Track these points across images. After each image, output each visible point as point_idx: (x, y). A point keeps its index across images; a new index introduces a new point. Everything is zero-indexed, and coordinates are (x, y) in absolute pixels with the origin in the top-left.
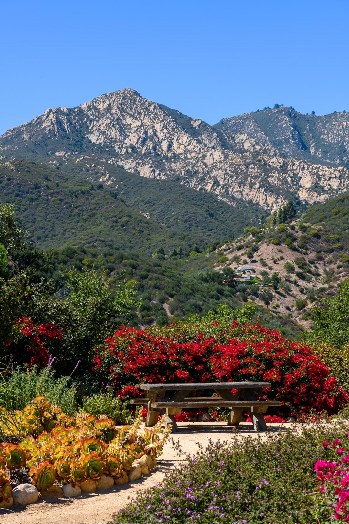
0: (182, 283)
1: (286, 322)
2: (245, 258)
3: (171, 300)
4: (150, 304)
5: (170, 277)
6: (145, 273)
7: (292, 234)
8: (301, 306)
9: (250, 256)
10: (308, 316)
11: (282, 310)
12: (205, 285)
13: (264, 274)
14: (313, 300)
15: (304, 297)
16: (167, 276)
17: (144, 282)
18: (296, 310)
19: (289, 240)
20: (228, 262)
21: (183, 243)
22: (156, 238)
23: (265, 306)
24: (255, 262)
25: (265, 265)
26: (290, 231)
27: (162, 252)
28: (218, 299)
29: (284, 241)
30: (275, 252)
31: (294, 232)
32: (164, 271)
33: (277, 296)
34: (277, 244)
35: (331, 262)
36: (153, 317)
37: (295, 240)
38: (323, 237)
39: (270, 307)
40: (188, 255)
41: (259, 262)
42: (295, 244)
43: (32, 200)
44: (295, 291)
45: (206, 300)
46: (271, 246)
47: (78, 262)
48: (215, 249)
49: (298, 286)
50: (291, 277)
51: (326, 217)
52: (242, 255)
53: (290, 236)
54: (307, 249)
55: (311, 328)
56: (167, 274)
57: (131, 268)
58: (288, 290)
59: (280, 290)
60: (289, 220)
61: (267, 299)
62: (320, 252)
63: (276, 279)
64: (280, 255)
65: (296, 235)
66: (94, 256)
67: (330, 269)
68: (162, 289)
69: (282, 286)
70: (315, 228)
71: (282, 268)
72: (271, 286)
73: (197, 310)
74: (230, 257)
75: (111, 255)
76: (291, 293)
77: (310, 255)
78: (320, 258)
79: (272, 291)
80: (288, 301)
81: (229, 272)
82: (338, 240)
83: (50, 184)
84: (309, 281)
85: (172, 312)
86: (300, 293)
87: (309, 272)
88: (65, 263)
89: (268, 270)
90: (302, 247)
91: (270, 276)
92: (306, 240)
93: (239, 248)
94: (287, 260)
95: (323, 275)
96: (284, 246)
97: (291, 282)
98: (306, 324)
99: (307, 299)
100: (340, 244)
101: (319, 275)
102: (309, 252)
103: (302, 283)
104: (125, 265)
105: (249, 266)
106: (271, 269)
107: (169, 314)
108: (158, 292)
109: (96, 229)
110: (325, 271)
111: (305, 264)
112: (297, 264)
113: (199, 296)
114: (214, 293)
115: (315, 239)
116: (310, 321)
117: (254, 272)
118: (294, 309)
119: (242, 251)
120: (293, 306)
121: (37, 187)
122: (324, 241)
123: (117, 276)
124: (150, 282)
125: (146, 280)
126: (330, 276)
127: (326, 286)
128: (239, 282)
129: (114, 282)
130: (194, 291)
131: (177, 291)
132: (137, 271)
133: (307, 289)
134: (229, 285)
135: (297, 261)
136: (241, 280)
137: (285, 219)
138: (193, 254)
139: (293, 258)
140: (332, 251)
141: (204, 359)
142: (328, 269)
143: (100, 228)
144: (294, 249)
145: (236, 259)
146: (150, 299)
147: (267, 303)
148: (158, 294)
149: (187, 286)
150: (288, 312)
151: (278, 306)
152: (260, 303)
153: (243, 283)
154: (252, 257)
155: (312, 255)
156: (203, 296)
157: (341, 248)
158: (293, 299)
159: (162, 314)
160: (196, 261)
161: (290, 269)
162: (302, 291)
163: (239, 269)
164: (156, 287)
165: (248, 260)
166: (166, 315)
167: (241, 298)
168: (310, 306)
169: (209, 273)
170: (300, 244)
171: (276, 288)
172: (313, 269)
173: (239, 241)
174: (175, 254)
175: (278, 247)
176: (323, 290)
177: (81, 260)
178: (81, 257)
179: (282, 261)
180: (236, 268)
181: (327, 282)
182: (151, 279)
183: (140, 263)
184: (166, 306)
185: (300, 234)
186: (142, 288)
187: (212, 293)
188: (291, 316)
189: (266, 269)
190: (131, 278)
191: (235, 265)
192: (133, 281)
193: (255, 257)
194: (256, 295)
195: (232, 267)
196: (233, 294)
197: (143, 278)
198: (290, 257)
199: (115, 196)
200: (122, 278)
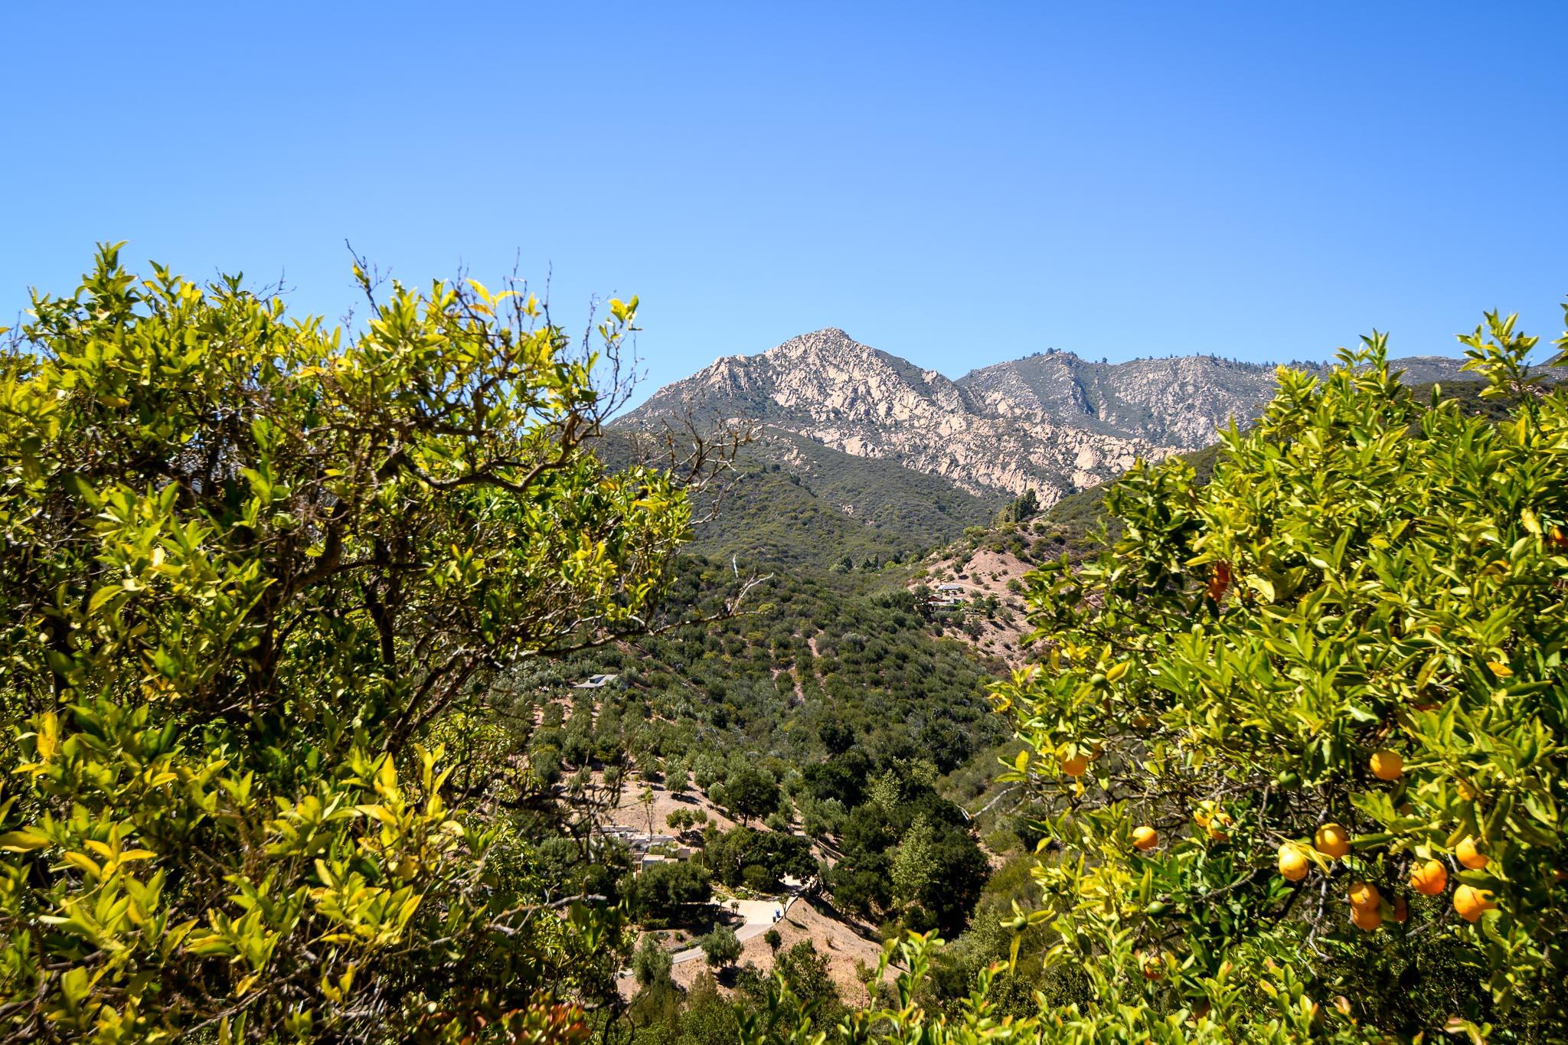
0: (842, 608)
1: (997, 666)
2: (951, 572)
3: (822, 632)
4: (791, 639)
5: (824, 599)
6: (788, 594)
7: (1024, 537)
8: (1027, 643)
9: (959, 570)
10: (1033, 658)
11: (997, 648)
12: (879, 611)
13: (976, 595)
15: (1032, 630)
16: (821, 598)
17: (786, 606)
18: (1019, 649)
19: (1018, 546)
20: (926, 578)
22: (852, 542)
23: (971, 643)
24: (965, 577)
25: (978, 582)
26: (1020, 532)
27: (848, 563)
28: (894, 631)
29: (1010, 548)
30: (996, 564)
31: (1026, 535)
32: (818, 591)
33: (992, 627)
34: (998, 552)
36: (792, 657)
37: (1027, 545)
38: (1069, 542)
39: (980, 645)
40: (882, 567)
41: (970, 578)
42: (1026, 551)
44: (1021, 621)
46: (991, 554)
47: (693, 577)
48: (921, 558)
50: (1016, 600)
52: (949, 567)
53: (1019, 540)
56: (820, 595)
57: (768, 587)
58: (1009, 620)
59: (998, 619)
60: (1029, 516)
61: (976, 632)
63: (994, 605)
64: (1003, 567)
65: (1029, 538)
66: (719, 568)
68: (810, 616)
69: (1001, 614)
70: (1058, 528)
71: (1004, 587)
72: (984, 613)
74: (931, 570)
75: (743, 567)
76: (1014, 623)
79: (984, 622)
80: (1009, 635)
81: (924, 592)
82: (1091, 547)
85: (820, 651)
86: (1027, 624)
89: (982, 591)
90: (1037, 557)
91: (985, 599)
92: (1043, 547)
93: (946, 558)
94: (1012, 575)
96: (1009, 556)
97: (1015, 608)
100: (1093, 552)
104: (761, 583)
105: (957, 584)
106: (987, 588)
107: (815, 653)
108: (803, 620)
109: (765, 529)
112: (1027, 581)
114: (889, 623)
115: (1057, 545)
117: (962, 592)
118: (1015, 648)
119: (949, 562)
120: (1015, 643)
122: (1070, 547)
123: (747, 598)
124: (794, 607)
125: (789, 603)
128: (938, 608)
129: (743, 606)
130: (859, 620)
131: (831, 620)
132: (777, 591)
134: (922, 612)
136: (941, 603)
137: (1023, 515)
138: (890, 565)
139: (1022, 572)
144: (1024, 560)
145: (939, 573)
146: (791, 632)
147: (975, 639)
148: (804, 624)
149: (849, 613)
150: (1008, 652)
151: (992, 643)
152: (963, 638)
153: (943, 608)
154: (962, 571)
156: (871, 627)
158: (1015, 632)
159: (804, 654)
160: (888, 576)
161: (1016, 588)
162: (1030, 622)
163: (940, 587)
164: (802, 614)
165: (956, 576)
166: (810, 655)
167: (934, 631)
168: (1038, 643)
169: (897, 593)
170: (1034, 552)
171: (990, 616)
174: (867, 564)
175: (1000, 556)
177: (698, 574)
178: (699, 569)
179: (1005, 577)
180: (936, 587)
182: (795, 603)
183: (783, 578)
184: (812, 642)
185: (1036, 537)
186: (782, 614)
187: (887, 623)
188: (1010, 657)
189: (980, 589)
190: (767, 600)
191: (936, 582)
192: (770, 605)
193: (966, 570)
194: (960, 625)
195: (931, 585)
196: (921, 625)
197: (785, 600)
198: (1019, 572)
199: (795, 483)
200: (754, 600)
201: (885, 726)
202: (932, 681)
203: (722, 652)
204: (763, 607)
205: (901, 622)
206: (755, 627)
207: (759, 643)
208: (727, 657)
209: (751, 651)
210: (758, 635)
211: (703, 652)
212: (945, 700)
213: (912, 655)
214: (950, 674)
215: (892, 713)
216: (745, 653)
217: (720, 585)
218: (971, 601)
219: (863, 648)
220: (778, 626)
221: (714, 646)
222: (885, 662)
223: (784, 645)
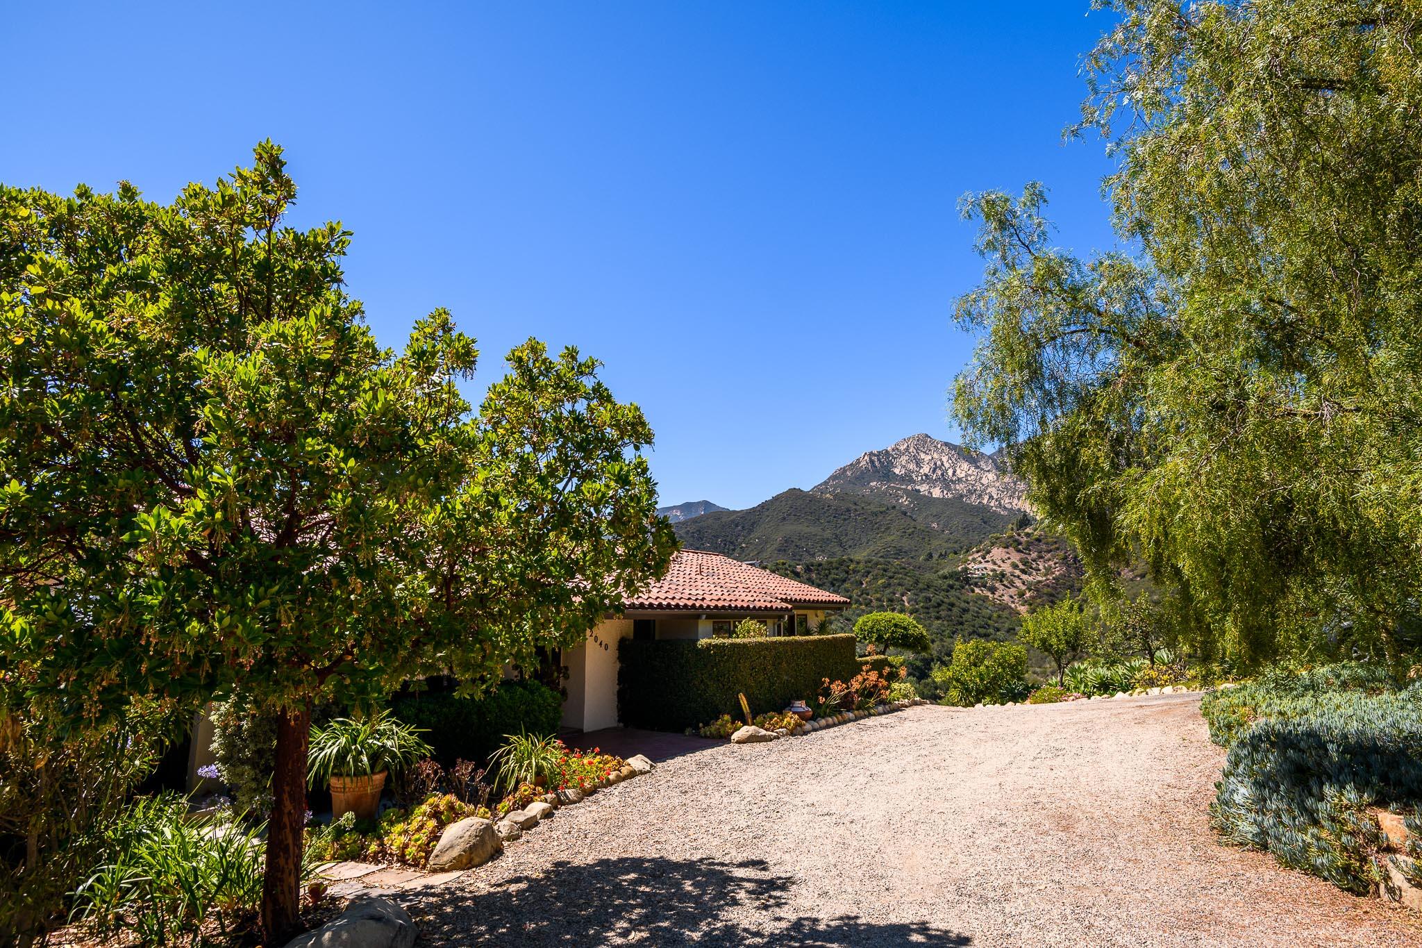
0: (920, 580)
1: (1004, 607)
2: (980, 559)
3: (910, 593)
4: (894, 597)
6: (892, 574)
7: (1019, 540)
8: (1021, 595)
9: (984, 558)
10: (1025, 602)
11: (1006, 598)
12: (941, 581)
13: (994, 570)
14: (1030, 590)
15: (1024, 588)
16: (909, 576)
17: (891, 580)
18: (1017, 598)
19: (1015, 544)
20: (966, 562)
21: (955, 546)
22: (935, 543)
23: (991, 595)
24: (988, 561)
25: (995, 563)
26: (1017, 537)
27: (930, 556)
28: (948, 591)
29: (1011, 545)
30: (1004, 554)
31: (1020, 538)
32: (907, 573)
33: (1002, 587)
34: (1005, 548)
35: (1049, 560)
36: (895, 606)
37: (1020, 544)
38: (1044, 541)
39: (996, 596)
40: (947, 555)
41: (990, 562)
42: (1020, 546)
43: (845, 520)
44: (1018, 583)
45: (938, 593)
46: (1001, 549)
49: (1021, 579)
50: (1015, 572)
52: (979, 556)
53: (1016, 541)
54: (1030, 550)
57: (882, 571)
58: (1012, 583)
59: (1005, 583)
60: (1024, 527)
61: (993, 590)
62: (1041, 552)
63: (1003, 575)
64: (1008, 555)
65: (1022, 539)
66: (858, 563)
67: (1048, 565)
68: (904, 586)
69: (1008, 580)
70: (1037, 533)
71: (1009, 565)
72: (998, 580)
73: (928, 601)
74: (970, 558)
76: (1014, 584)
77: (1032, 555)
78: (1040, 557)
79: (999, 584)
80: (1013, 591)
81: (966, 569)
82: (1056, 543)
83: (858, 507)
84: (1030, 575)
86: (1021, 585)
87: (1032, 567)
88: (837, 569)
90: (1026, 549)
91: (998, 572)
92: (1029, 544)
93: (978, 552)
94: (1013, 559)
95: (1042, 570)
96: (1011, 549)
97: (1015, 576)
98: (1022, 608)
99: (1027, 589)
100: (1057, 545)
101: (1039, 570)
102: (1031, 552)
103: (1024, 577)
104: (879, 569)
105: (984, 565)
106: (999, 566)
107: (906, 604)
108: (900, 588)
109: (889, 539)
110: (1044, 566)
111: (1028, 562)
112: (1021, 562)
113: (932, 590)
115: (1037, 542)
116: (1027, 606)
117: (986, 569)
118: (1015, 597)
119: (980, 554)
120: (1015, 595)
121: (848, 510)
122: (1044, 543)
123: (872, 577)
125: (893, 579)
126: (1049, 570)
127: (1043, 578)
128: (973, 578)
129: (870, 582)
130: (928, 587)
131: (914, 587)
132: (887, 573)
133: (1027, 581)
134: (963, 580)
135: (1021, 560)
136: (975, 575)
137: (1021, 527)
138: (951, 556)
139: (1018, 558)
140: (1051, 551)
142: (1046, 565)
143: (892, 538)
144: (1019, 551)
145: (974, 560)
146: (894, 594)
147: (993, 593)
149: (924, 583)
150: (1010, 599)
151: (1003, 595)
152: (987, 593)
153: (976, 578)
154: (986, 558)
155: (1034, 555)
156: (936, 590)
157: (1058, 549)
158: (1015, 589)
159: (901, 604)
160: (950, 562)
161: (1015, 566)
162: (1024, 583)
163: (974, 567)
164: (900, 584)
165: (983, 561)
166: (904, 605)
167: (969, 590)
168: (1028, 595)
169: (949, 571)
170: (1024, 546)
171: (1001, 581)
172: (1034, 566)
174: (941, 555)
175: (1006, 550)
176: (1040, 582)
177: (848, 567)
179: (1009, 560)
181: (1045, 575)
182: (896, 579)
183: (890, 567)
184: (905, 598)
185: (1025, 539)
186: (889, 584)
187: (945, 587)
188: (1013, 602)
189: (996, 567)
190: (882, 578)
191: (973, 564)
192: (884, 580)
193: (988, 557)
194: (985, 587)
195: (970, 566)
196: (963, 587)
197: (891, 578)
198: (1016, 557)
199: (905, 514)
200: (875, 578)
201: (942, 640)
202: (967, 616)
203: (861, 604)
204: (880, 582)
205: (951, 587)
206: (877, 592)
207: (878, 600)
208: (863, 607)
209: (875, 603)
210: (878, 595)
211: (851, 605)
212: (974, 626)
213: (957, 604)
214: (978, 612)
215: (946, 633)
216: (872, 605)
217: (859, 572)
218: (991, 573)
219: (930, 601)
220: (888, 591)
221: (857, 601)
222: (942, 607)
223: (891, 600)
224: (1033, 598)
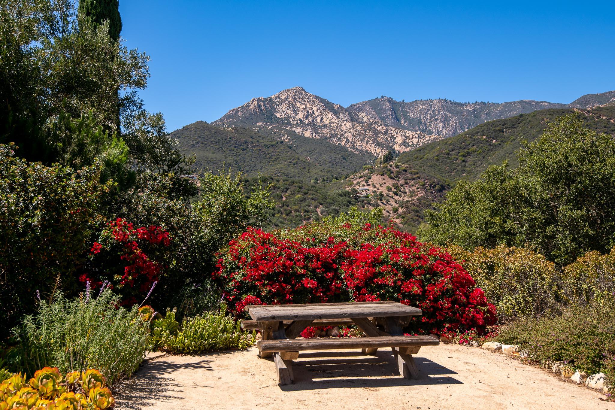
0: (328, 197)
1: (387, 219)
2: (363, 183)
3: (321, 206)
4: (309, 208)
5: (320, 193)
6: (306, 191)
7: (391, 169)
8: (396, 211)
9: (367, 182)
10: (400, 216)
12: (341, 198)
13: (374, 192)
14: (402, 207)
15: (397, 206)
16: (319, 193)
17: (306, 196)
18: (393, 213)
19: (389, 173)
20: (354, 185)
21: (329, 174)
22: (313, 172)
24: (369, 185)
25: (375, 187)
26: (389, 167)
27: (316, 179)
28: (348, 206)
29: (386, 173)
30: (381, 180)
31: (392, 168)
32: (317, 190)
33: (381, 204)
34: (382, 175)
35: (413, 186)
36: (311, 216)
37: (392, 172)
38: (409, 171)
40: (331, 181)
41: (371, 185)
42: (392, 175)
43: (243, 150)
44: (392, 202)
45: (341, 207)
46: (379, 176)
48: (346, 178)
49: (394, 199)
50: (390, 194)
51: (410, 160)
52: (362, 181)
53: (389, 170)
54: (399, 178)
55: (401, 223)
56: (318, 192)
57: (298, 188)
58: (388, 201)
59: (384, 201)
60: (389, 161)
61: (376, 206)
62: (407, 180)
63: (381, 195)
64: (384, 181)
65: (393, 170)
66: (278, 181)
67: (413, 190)
68: (316, 200)
69: (385, 199)
70: (404, 166)
71: (385, 189)
72: (378, 199)
73: (336, 213)
74: (355, 182)
75: (287, 181)
76: (389, 203)
77: (401, 181)
78: (407, 183)
79: (379, 202)
80: (388, 207)
81: (355, 191)
82: (417, 173)
83: (253, 140)
84: (400, 196)
85: (322, 213)
86: (395, 203)
87: (400, 191)
89: (377, 190)
90: (397, 177)
91: (378, 193)
92: (399, 173)
93: (360, 177)
94: (388, 184)
95: (408, 193)
96: (386, 176)
97: (390, 197)
98: (398, 221)
99: (399, 206)
100: (418, 175)
101: (406, 193)
102: (400, 180)
103: (396, 197)
104: (295, 187)
105: (366, 188)
107: (320, 215)
108: (313, 202)
109: (279, 166)
110: (409, 190)
111: (398, 187)
112: (393, 186)
113: (337, 204)
114: (346, 202)
115: (404, 172)
116: (401, 219)
117: (369, 191)
118: (391, 212)
119: (362, 179)
120: (391, 211)
121: (246, 142)
122: (409, 173)
123: (290, 193)
124: (309, 196)
125: (307, 195)
126: (412, 193)
127: (410, 199)
128: (360, 197)
129: (289, 196)
130: (334, 202)
131: (324, 201)
132: (302, 190)
133: (399, 201)
134: (354, 198)
135: (393, 185)
136: (361, 195)
137: (387, 161)
138: (334, 181)
139: (391, 183)
140: (414, 179)
141: (335, 266)
142: (411, 190)
143: (281, 166)
144: (392, 178)
145: (358, 183)
146: (309, 206)
148: (314, 203)
149: (330, 199)
150: (388, 214)
152: (371, 208)
153: (362, 197)
154: (368, 182)
155: (402, 182)
156: (339, 204)
157: (419, 178)
158: (391, 206)
159: (315, 214)
160: (336, 185)
161: (389, 189)
162: (396, 202)
163: (360, 189)
164: (312, 199)
165: (366, 184)
166: (318, 215)
167: (361, 206)
168: (400, 210)
169: (343, 191)
170: (395, 175)
171: (381, 200)
172: (402, 189)
173: (360, 173)
174: (324, 180)
175: (382, 177)
176: (408, 201)
179: (385, 185)
180: (358, 189)
181: (411, 197)
183: (303, 185)
184: (318, 210)
185: (395, 169)
186: (305, 199)
187: (345, 203)
189: (375, 190)
190: (298, 194)
191: (358, 187)
192: (300, 196)
193: (370, 182)
194: (370, 204)
196: (356, 203)
197: (305, 194)
198: (390, 183)
199: (290, 148)
200: (293, 194)
203: (282, 214)
204: (297, 196)
206: (295, 204)
207: (297, 211)
208: (284, 216)
209: (294, 214)
210: (296, 207)
211: (275, 214)
216: (292, 214)
217: (279, 188)
220: (304, 204)
221: (279, 212)
223: (307, 211)
224: (404, 213)
